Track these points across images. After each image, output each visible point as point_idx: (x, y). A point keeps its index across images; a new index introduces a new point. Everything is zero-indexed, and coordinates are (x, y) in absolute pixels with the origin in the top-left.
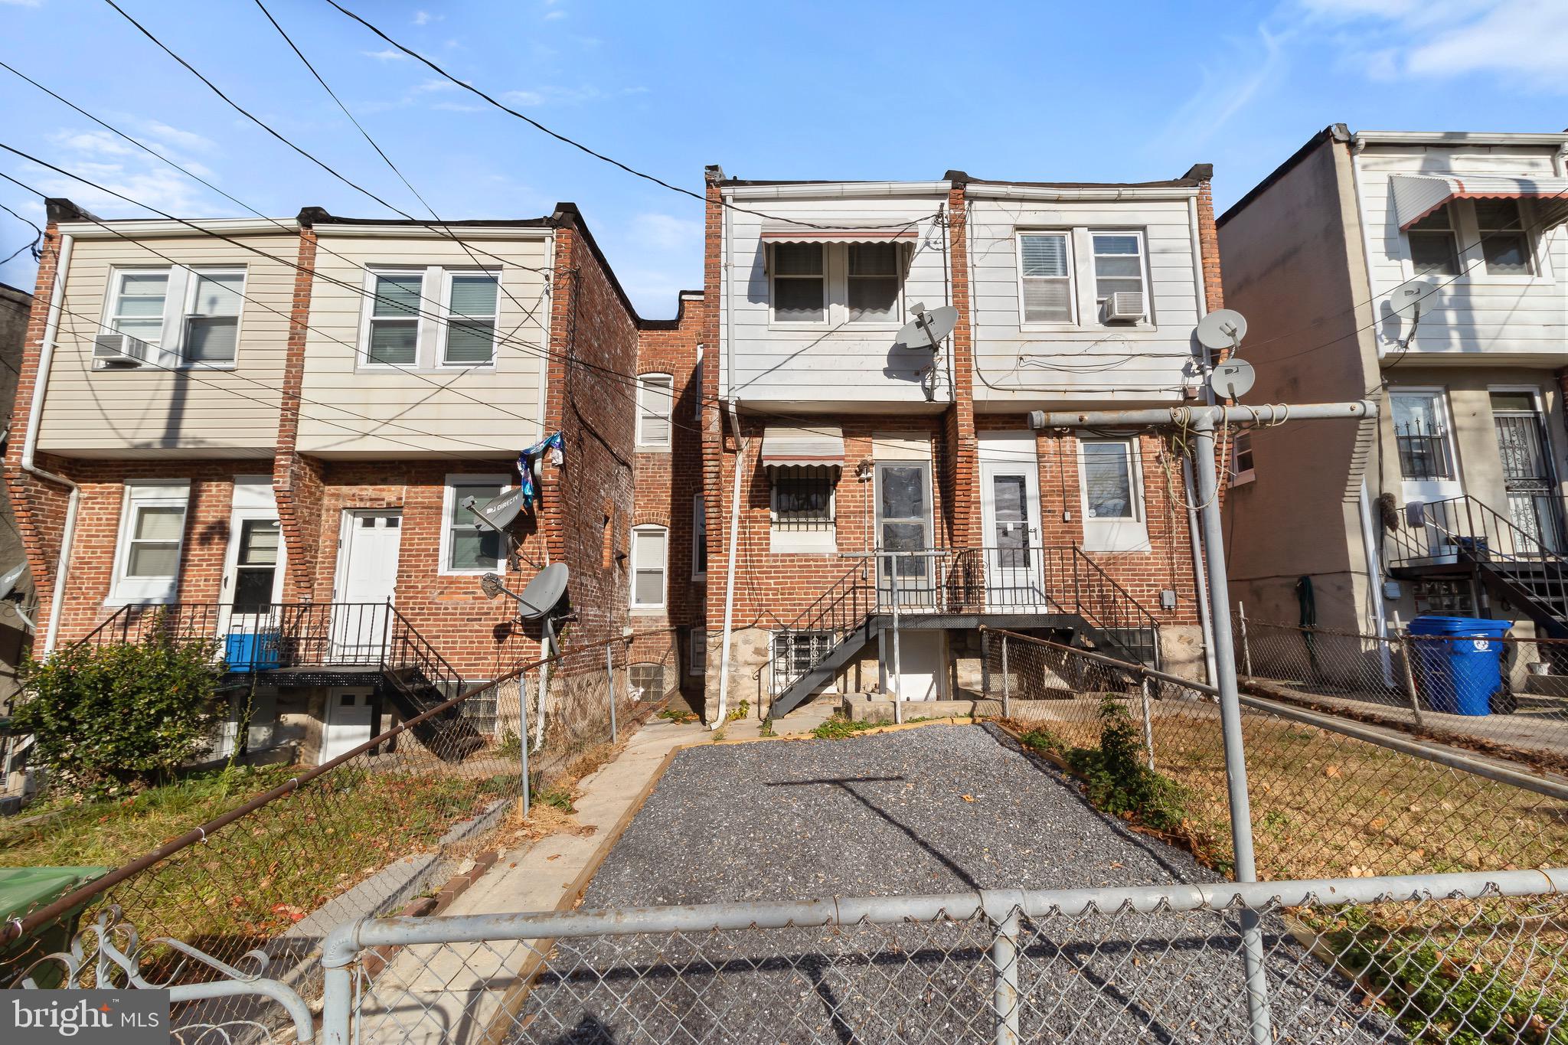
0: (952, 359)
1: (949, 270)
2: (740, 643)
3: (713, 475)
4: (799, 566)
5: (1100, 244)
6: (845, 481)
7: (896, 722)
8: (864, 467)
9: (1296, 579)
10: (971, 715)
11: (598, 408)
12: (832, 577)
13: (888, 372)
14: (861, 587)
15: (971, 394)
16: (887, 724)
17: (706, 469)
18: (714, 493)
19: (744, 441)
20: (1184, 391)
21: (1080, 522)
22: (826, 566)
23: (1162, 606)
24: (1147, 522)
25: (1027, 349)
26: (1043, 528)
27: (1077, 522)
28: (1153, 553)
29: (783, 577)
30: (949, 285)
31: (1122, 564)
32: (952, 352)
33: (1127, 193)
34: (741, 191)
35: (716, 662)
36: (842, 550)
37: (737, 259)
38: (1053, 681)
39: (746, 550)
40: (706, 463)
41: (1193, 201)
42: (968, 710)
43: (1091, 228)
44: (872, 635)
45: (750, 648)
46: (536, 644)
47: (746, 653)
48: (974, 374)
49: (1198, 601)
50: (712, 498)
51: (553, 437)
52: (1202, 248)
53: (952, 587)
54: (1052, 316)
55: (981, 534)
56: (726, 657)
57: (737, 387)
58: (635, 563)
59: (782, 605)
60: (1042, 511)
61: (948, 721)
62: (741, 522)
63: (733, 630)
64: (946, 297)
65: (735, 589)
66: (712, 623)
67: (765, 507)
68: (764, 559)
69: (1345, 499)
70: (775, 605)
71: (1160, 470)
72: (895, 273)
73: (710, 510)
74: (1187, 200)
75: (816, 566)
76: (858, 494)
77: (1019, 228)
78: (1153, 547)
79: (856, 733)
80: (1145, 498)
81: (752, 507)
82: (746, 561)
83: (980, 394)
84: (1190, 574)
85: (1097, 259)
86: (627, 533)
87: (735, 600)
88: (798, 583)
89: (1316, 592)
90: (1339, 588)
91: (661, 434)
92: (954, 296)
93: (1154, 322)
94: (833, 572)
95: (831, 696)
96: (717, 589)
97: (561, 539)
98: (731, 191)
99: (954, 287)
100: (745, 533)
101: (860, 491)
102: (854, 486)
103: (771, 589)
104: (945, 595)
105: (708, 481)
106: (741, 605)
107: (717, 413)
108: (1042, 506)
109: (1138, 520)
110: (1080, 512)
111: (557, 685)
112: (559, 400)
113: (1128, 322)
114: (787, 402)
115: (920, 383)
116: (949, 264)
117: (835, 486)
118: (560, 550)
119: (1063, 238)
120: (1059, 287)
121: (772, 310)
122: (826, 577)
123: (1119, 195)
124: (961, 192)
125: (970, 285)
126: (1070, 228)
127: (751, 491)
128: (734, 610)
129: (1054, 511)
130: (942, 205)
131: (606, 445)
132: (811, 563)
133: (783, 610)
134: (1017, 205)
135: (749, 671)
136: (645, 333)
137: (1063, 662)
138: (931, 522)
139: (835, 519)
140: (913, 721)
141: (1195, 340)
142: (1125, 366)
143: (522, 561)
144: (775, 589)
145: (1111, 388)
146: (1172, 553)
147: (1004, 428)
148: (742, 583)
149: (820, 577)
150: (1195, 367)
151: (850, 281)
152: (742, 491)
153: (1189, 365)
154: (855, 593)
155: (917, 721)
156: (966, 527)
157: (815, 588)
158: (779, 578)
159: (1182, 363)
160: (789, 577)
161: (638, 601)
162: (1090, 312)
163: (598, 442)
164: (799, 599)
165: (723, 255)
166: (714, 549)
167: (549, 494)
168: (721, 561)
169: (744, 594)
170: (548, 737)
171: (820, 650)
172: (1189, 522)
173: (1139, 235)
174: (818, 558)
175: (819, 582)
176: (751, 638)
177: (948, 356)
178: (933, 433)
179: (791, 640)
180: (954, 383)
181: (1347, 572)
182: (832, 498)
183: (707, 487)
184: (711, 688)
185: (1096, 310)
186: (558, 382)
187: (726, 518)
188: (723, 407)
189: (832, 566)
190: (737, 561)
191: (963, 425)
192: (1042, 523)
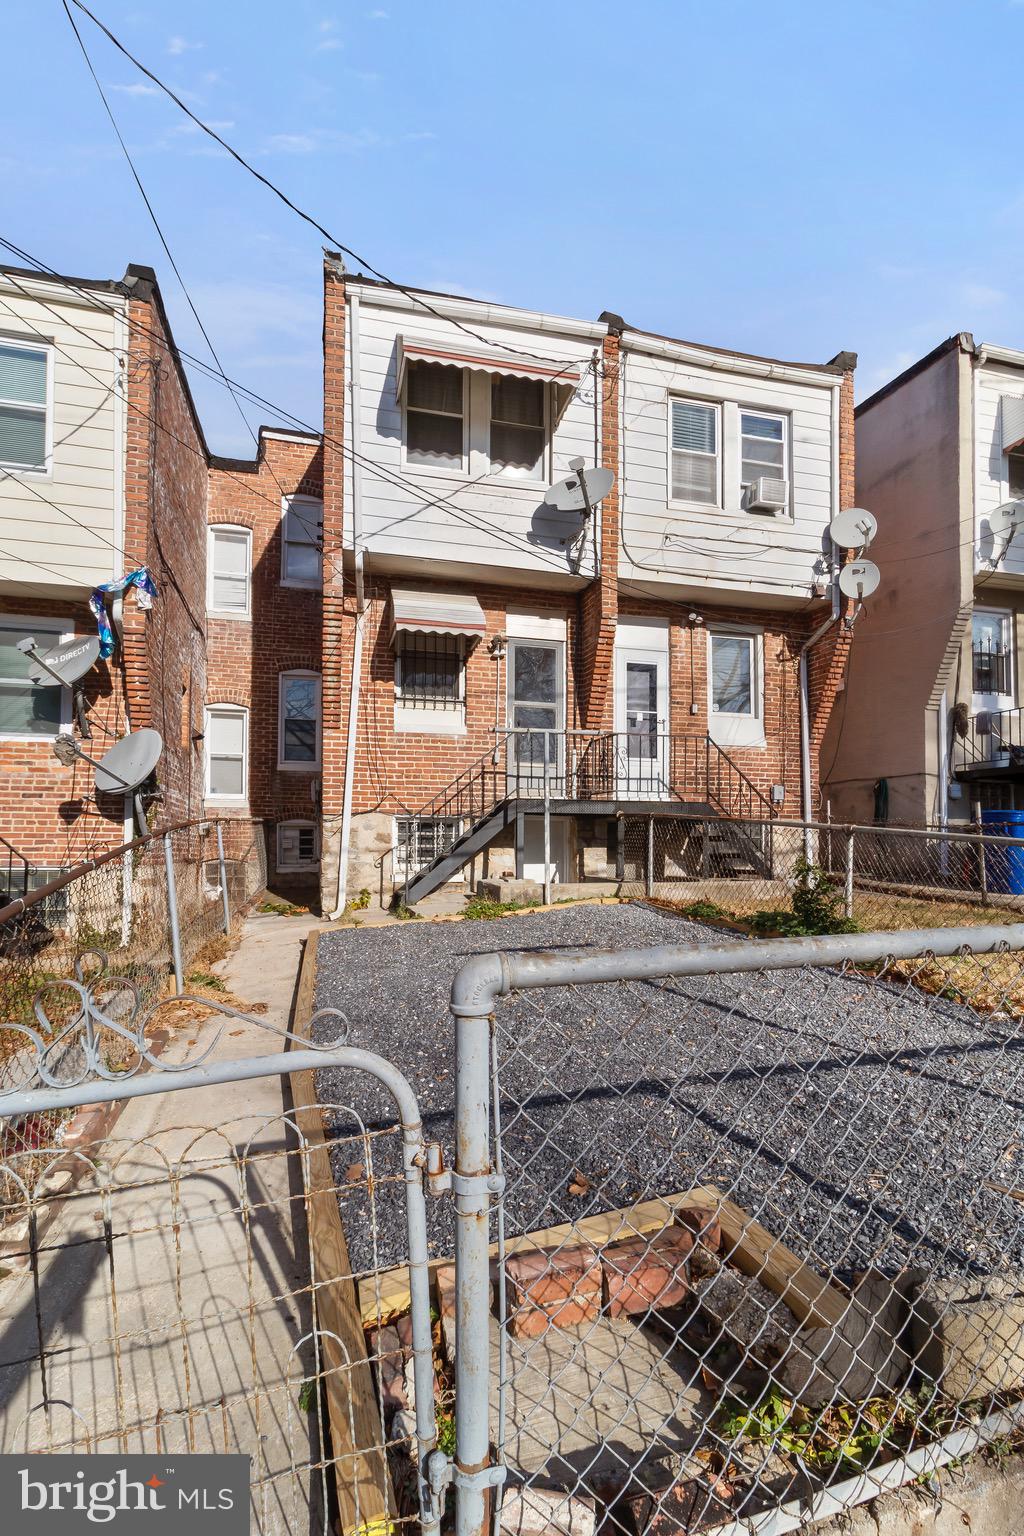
0: (598, 529)
1: (599, 429)
2: (361, 829)
3: (334, 638)
4: (426, 748)
5: (749, 424)
6: (477, 657)
7: (544, 903)
8: (497, 643)
9: (874, 782)
10: (616, 895)
11: (177, 550)
12: (461, 760)
13: (532, 537)
14: (491, 773)
15: (616, 570)
16: (536, 905)
17: (325, 630)
18: (334, 658)
19: (366, 602)
20: (814, 588)
21: (706, 715)
22: (455, 749)
23: (772, 800)
24: (765, 719)
25: (673, 528)
26: (671, 719)
27: (702, 715)
28: (768, 749)
29: (408, 759)
30: (599, 445)
31: (741, 759)
32: (599, 522)
33: (778, 371)
34: (371, 293)
35: (335, 848)
36: (472, 732)
37: (363, 379)
38: (673, 869)
39: (367, 727)
40: (326, 622)
41: (837, 390)
42: (614, 892)
43: (742, 405)
44: (510, 820)
45: (372, 834)
46: (115, 826)
47: (367, 839)
48: (620, 548)
49: (802, 796)
50: (332, 665)
51: (137, 574)
52: (840, 442)
53: (583, 774)
54: (698, 496)
55: (612, 722)
56: (346, 843)
57: (364, 536)
58: (209, 747)
59: (407, 788)
60: (671, 702)
61: (598, 901)
62: (362, 695)
63: (353, 814)
64: (596, 459)
65: (356, 769)
66: (329, 805)
67: (388, 680)
68: (387, 738)
69: (928, 707)
70: (399, 788)
71: (780, 668)
72: (541, 423)
73: (329, 678)
74: (831, 389)
75: (444, 748)
76: (490, 673)
77: (672, 393)
78: (768, 744)
79: (507, 913)
80: (764, 695)
81: (373, 680)
82: (367, 739)
83: (625, 571)
84: (797, 771)
85: (745, 441)
86: (200, 712)
87: (355, 781)
88: (424, 765)
89: (890, 792)
90: (913, 789)
91: (239, 599)
92: (603, 460)
93: (791, 515)
94: (462, 755)
95: (458, 885)
96: (334, 769)
97: (148, 702)
98: (358, 290)
99: (604, 449)
100: (366, 708)
101: (492, 669)
102: (487, 663)
103: (395, 771)
104: (575, 784)
105: (328, 644)
106: (362, 788)
107: (339, 565)
108: (671, 697)
109: (756, 717)
110: (706, 705)
111: (145, 872)
112: (142, 527)
113: (766, 511)
114: (421, 560)
115: (565, 553)
116: (600, 423)
117: (465, 661)
118: (146, 715)
119: (712, 412)
120: (707, 465)
121: (405, 448)
122: (455, 761)
123: (771, 371)
124: (616, 340)
125: (621, 449)
126: (720, 401)
127: (373, 662)
128: (354, 793)
129: (682, 703)
130: (596, 352)
131: (183, 600)
132: (439, 744)
133: (408, 794)
134: (671, 366)
135: (370, 859)
136: (217, 473)
137: (682, 852)
138: (563, 706)
139: (465, 698)
140: (560, 902)
141: (827, 538)
142: (763, 557)
143: (93, 728)
144: (399, 771)
145: (749, 578)
146: (783, 750)
147: (639, 614)
148: (362, 764)
149: (448, 760)
150: (825, 565)
151: (493, 426)
152: (363, 661)
153: (819, 563)
154: (483, 778)
155: (566, 901)
156: (599, 714)
157: (443, 771)
158: (403, 759)
159: (813, 559)
160: (415, 759)
161: (213, 790)
162: (734, 496)
163: (177, 595)
164: (427, 783)
165: (347, 372)
166: (331, 724)
167: (132, 644)
168: (338, 738)
169: (365, 776)
170: (136, 931)
171: (446, 838)
172: (800, 721)
173: (784, 419)
174: (446, 740)
175: (447, 766)
176: (374, 823)
177: (595, 526)
178: (569, 612)
179: (415, 826)
180: (599, 557)
181: (922, 774)
182: (462, 675)
183: (327, 651)
184: (329, 876)
185: (740, 494)
186: (140, 504)
187: (344, 690)
188: (348, 556)
189: (461, 749)
190: (358, 739)
191: (607, 604)
192: (671, 714)
